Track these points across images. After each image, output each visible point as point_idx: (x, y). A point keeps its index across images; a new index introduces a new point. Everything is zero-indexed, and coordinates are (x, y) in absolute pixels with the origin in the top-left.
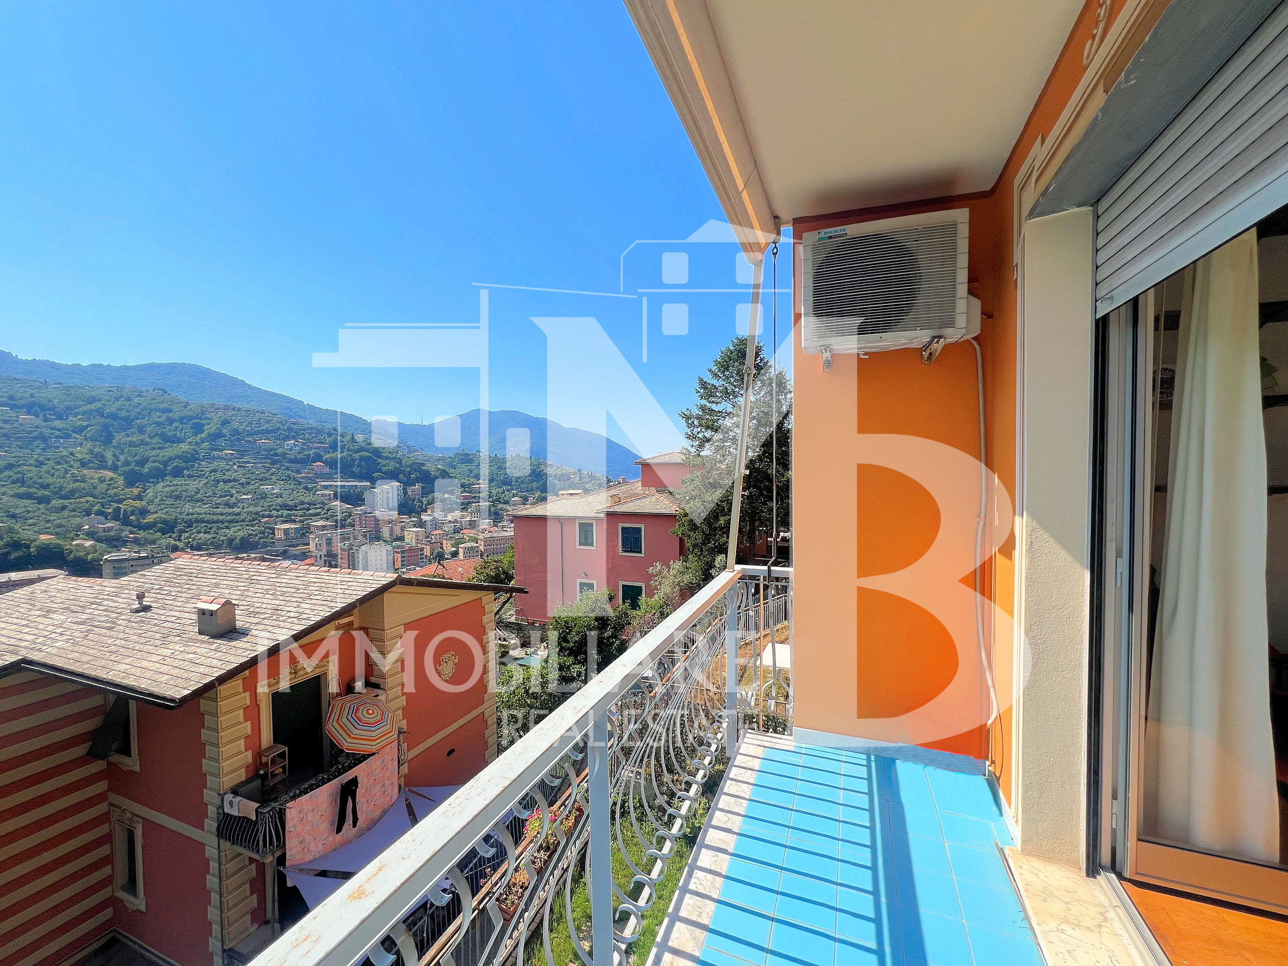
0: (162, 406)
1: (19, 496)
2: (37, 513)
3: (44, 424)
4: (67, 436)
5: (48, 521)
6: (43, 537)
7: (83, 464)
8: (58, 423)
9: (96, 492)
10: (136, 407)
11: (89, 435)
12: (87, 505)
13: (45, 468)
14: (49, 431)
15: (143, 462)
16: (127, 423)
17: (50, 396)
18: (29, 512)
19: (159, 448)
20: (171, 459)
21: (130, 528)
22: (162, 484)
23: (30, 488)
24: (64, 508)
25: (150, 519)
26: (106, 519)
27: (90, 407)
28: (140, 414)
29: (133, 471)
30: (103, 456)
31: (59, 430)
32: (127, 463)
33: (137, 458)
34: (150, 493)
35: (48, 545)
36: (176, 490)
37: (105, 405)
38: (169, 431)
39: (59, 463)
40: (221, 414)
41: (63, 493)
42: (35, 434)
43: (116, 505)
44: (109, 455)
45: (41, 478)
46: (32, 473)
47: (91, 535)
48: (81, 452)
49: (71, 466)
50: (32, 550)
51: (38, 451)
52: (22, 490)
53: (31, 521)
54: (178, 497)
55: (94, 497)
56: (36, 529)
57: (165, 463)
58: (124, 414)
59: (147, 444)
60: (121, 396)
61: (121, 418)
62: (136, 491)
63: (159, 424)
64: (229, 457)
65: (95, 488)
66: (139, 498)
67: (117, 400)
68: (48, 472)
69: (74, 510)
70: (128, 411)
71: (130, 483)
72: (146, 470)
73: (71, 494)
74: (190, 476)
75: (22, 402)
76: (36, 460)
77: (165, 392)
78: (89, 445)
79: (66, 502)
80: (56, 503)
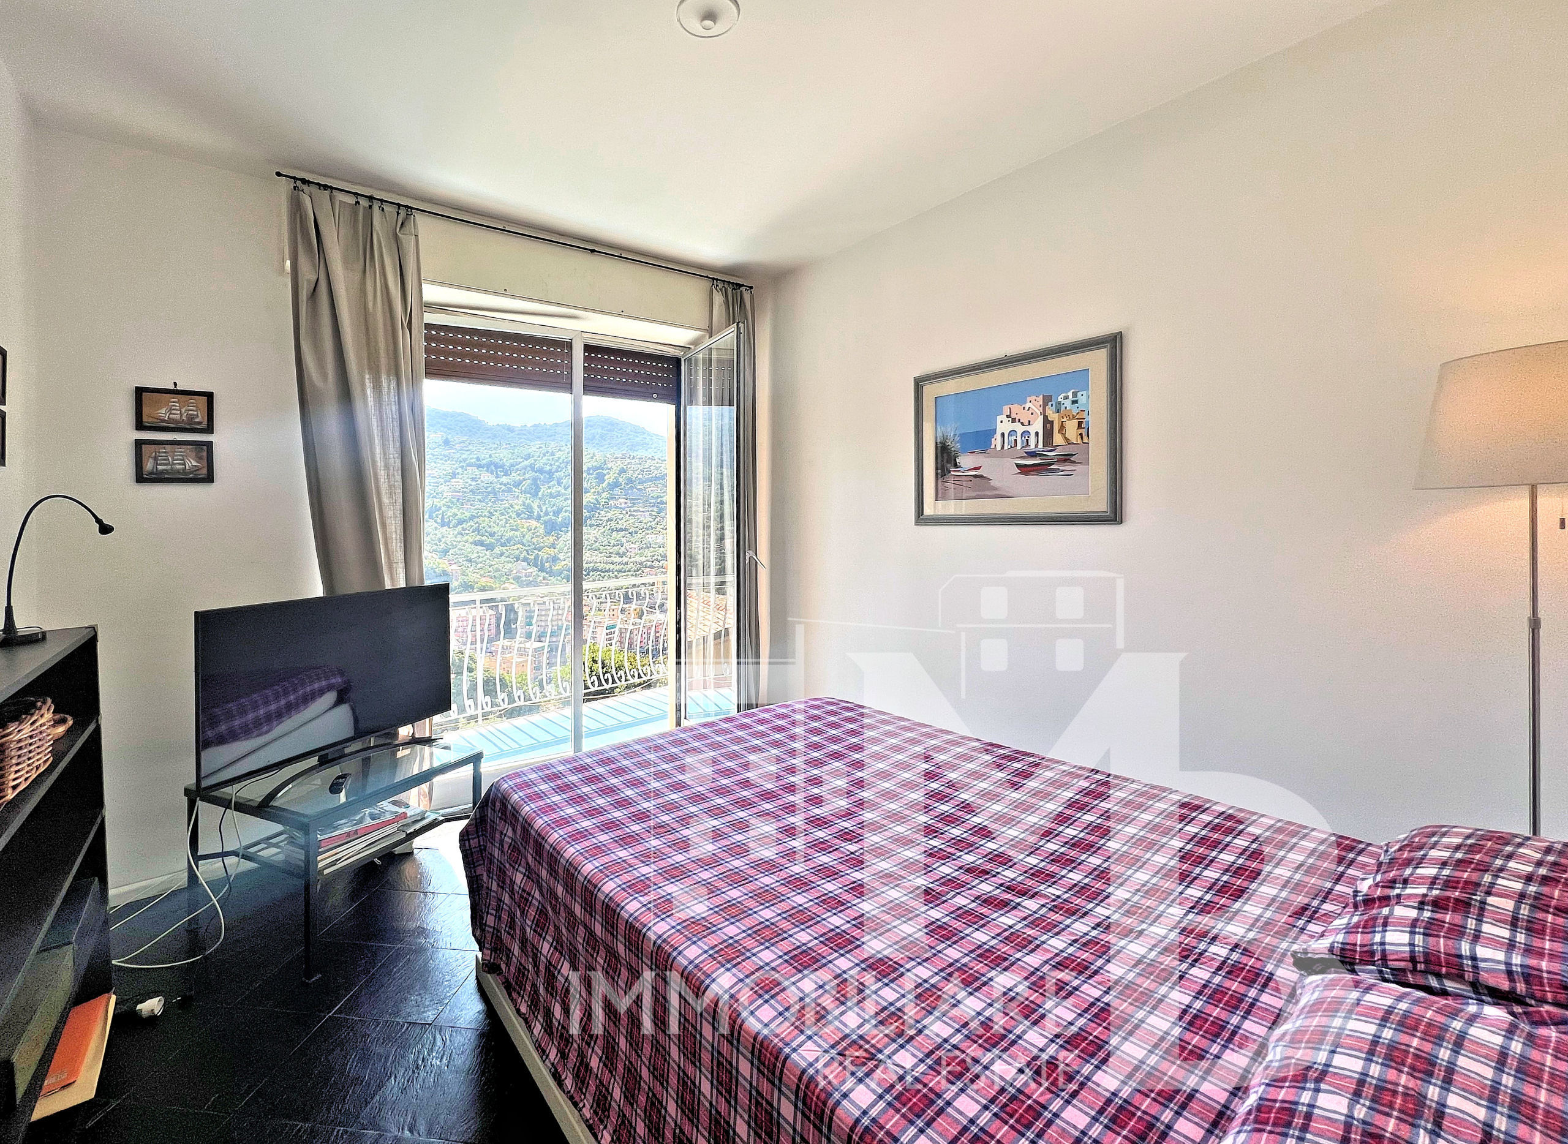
1: (475, 543)
2: (485, 558)
3: (496, 480)
4: (509, 491)
7: (518, 515)
8: (504, 479)
9: (525, 541)
10: (557, 461)
11: (523, 488)
12: (517, 552)
13: (493, 518)
14: (499, 486)
15: (559, 513)
16: (550, 476)
17: (501, 455)
18: (479, 557)
23: (483, 536)
24: (502, 555)
25: (558, 566)
26: (529, 564)
27: (526, 463)
28: (559, 467)
29: (550, 520)
30: (531, 507)
32: (546, 514)
33: (554, 508)
34: (561, 541)
37: (535, 460)
39: (502, 514)
40: (619, 463)
41: (503, 541)
42: (489, 489)
43: (536, 552)
44: (535, 506)
45: (490, 527)
46: (484, 522)
48: (517, 504)
49: (510, 517)
51: (490, 504)
52: (478, 538)
55: (523, 544)
56: (482, 572)
58: (548, 468)
60: (547, 452)
62: (551, 539)
64: (623, 505)
65: (524, 536)
66: (553, 546)
69: (508, 557)
70: (551, 465)
71: (548, 533)
72: (560, 520)
73: (508, 542)
75: (484, 462)
78: (522, 497)
80: (497, 550)
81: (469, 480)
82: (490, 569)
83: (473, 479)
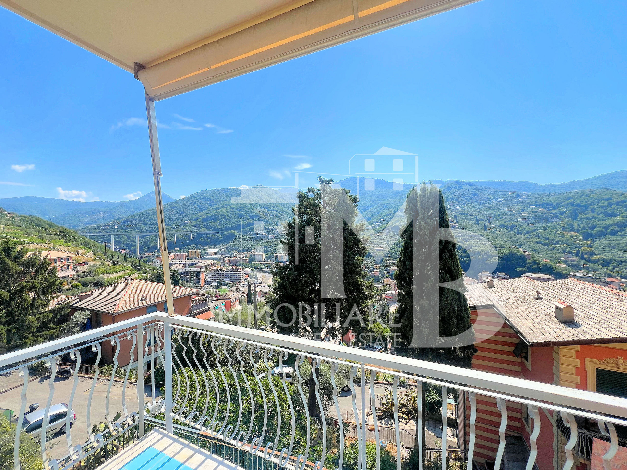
0: (606, 197)
1: (537, 243)
2: (543, 250)
3: (548, 212)
4: (557, 216)
5: (547, 254)
6: (545, 261)
7: (563, 229)
8: (553, 211)
9: (568, 242)
10: (591, 199)
11: (566, 215)
12: (564, 248)
13: (547, 231)
14: (550, 215)
15: (593, 228)
16: (585, 208)
17: (550, 199)
18: (540, 249)
19: (603, 220)
20: (610, 226)
21: (584, 261)
22: (603, 239)
23: (541, 239)
24: (554, 249)
25: (595, 258)
26: (573, 255)
27: (568, 202)
28: (592, 203)
29: (587, 232)
30: (573, 225)
31: (554, 214)
32: (584, 228)
33: (589, 225)
34: (596, 244)
35: (546, 264)
36: (612, 243)
37: (574, 200)
38: (609, 210)
39: (553, 229)
41: (554, 242)
42: (544, 216)
43: (577, 249)
44: (575, 224)
45: (545, 235)
46: (542, 233)
47: (565, 262)
48: (563, 223)
49: (558, 230)
50: (540, 265)
51: (545, 223)
52: (538, 240)
53: (540, 253)
54: (614, 247)
55: (568, 244)
56: (542, 257)
57: (606, 228)
58: (584, 204)
59: (596, 218)
60: (583, 195)
61: (582, 206)
62: (588, 243)
63: (603, 207)
65: (568, 240)
66: (590, 246)
67: (581, 197)
68: (548, 233)
69: (558, 250)
70: (586, 202)
71: (586, 238)
72: (595, 232)
73: (557, 243)
74: (622, 236)
75: (540, 203)
76: (544, 227)
77: (608, 189)
78: (566, 220)
79: (555, 246)
80: (551, 246)
81: (532, 213)
82: (547, 256)
83: (534, 212)
